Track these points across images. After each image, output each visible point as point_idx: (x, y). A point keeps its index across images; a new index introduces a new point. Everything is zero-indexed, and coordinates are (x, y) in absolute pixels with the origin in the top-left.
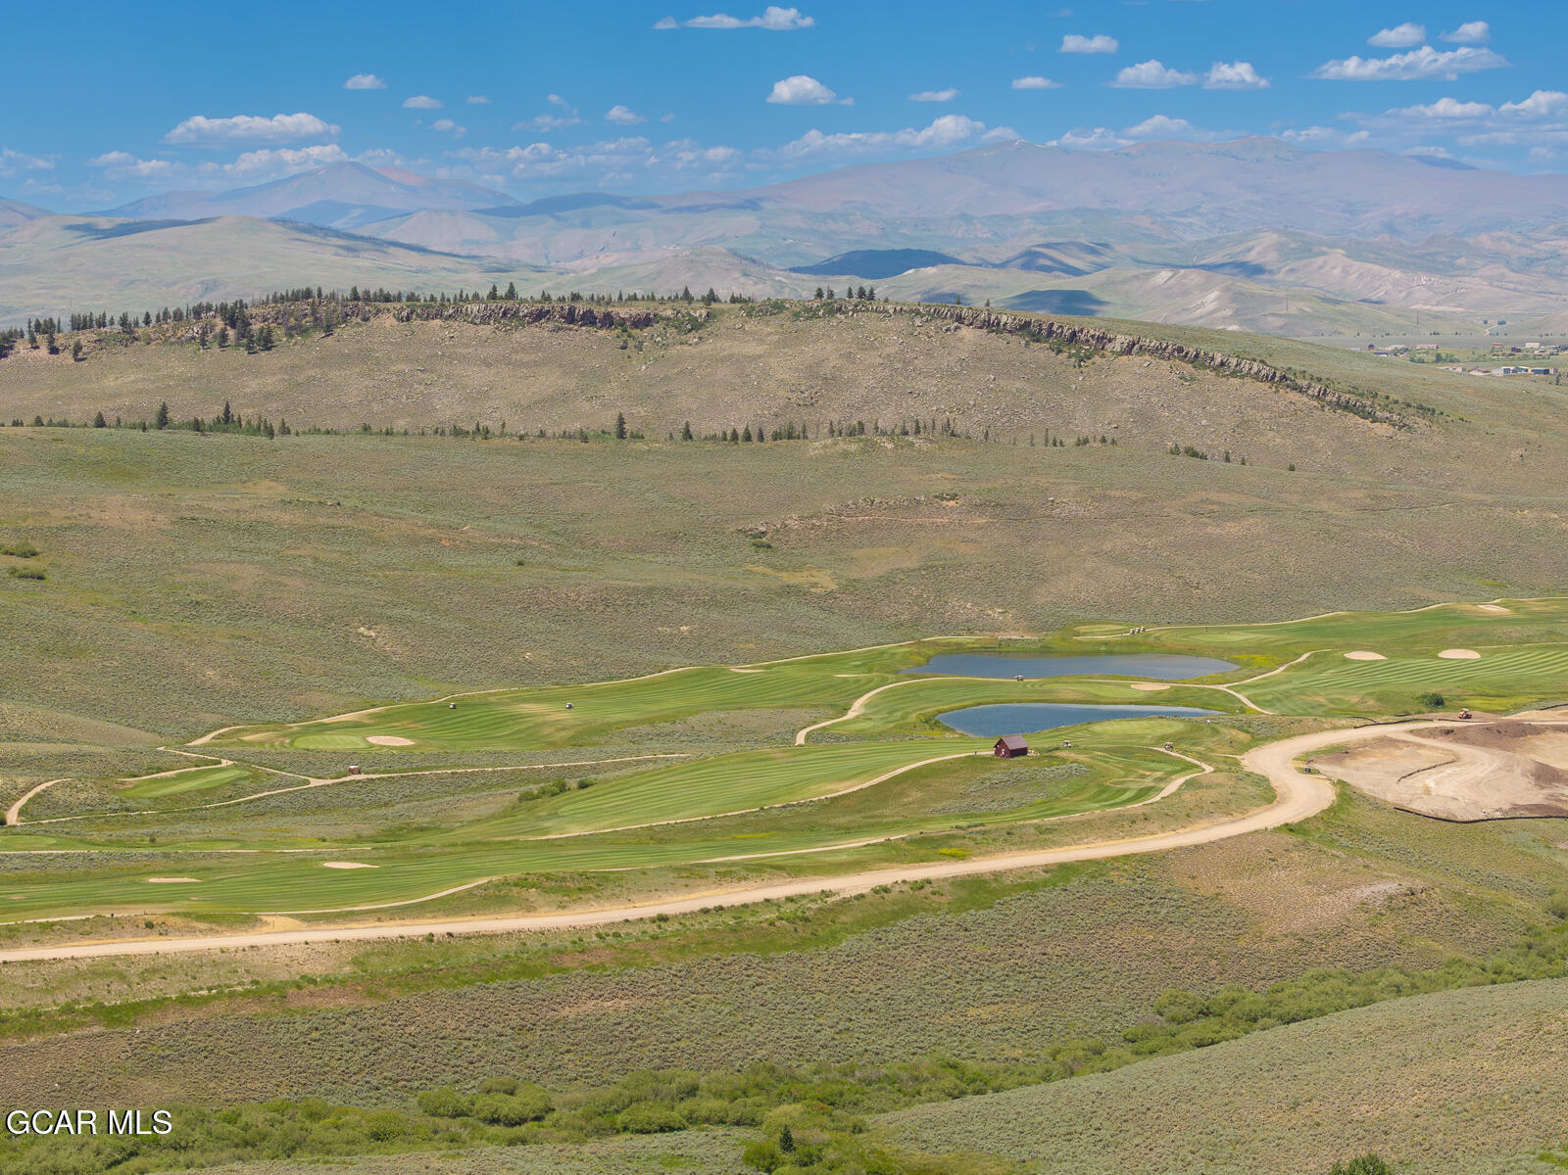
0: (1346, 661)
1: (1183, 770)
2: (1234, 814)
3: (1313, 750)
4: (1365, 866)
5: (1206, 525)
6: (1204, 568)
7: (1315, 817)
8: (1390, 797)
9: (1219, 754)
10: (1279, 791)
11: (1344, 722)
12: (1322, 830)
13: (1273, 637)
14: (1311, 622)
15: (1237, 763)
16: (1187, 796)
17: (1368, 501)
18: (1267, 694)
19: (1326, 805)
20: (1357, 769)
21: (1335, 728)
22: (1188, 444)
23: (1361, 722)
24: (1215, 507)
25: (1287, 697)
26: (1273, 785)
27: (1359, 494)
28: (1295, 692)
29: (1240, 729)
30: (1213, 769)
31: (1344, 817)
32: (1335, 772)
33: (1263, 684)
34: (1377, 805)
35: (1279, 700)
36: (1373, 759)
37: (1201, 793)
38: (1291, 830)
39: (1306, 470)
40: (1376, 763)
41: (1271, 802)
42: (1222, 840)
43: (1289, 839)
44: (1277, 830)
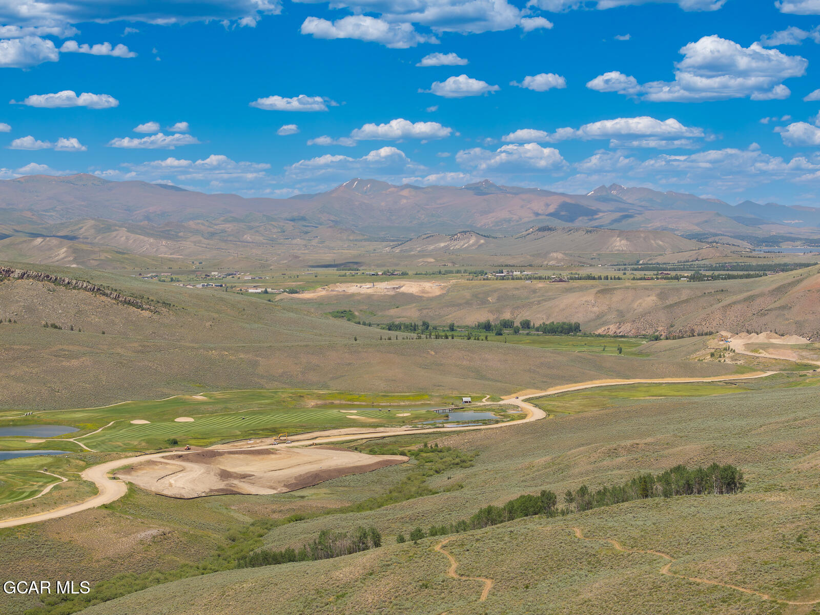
0: (132, 425)
1: (52, 481)
2: (78, 501)
3: (116, 468)
4: (142, 523)
5: (62, 361)
6: (61, 382)
7: (117, 500)
8: (153, 489)
9: (70, 472)
10: (100, 489)
11: (131, 454)
12: (121, 506)
13: (96, 415)
14: (114, 406)
15: (79, 476)
16: (55, 494)
17: (140, 348)
18: (94, 442)
19: (123, 494)
20: (138, 476)
21: (127, 457)
22: (52, 322)
23: (139, 454)
24: (67, 353)
25: (103, 443)
26: (97, 486)
27: (136, 345)
28: (107, 440)
29: (81, 459)
30: (67, 480)
31: (132, 499)
32: (127, 479)
33: (92, 437)
34: (147, 493)
35: (99, 445)
36: (145, 471)
37: (61, 492)
38: (106, 507)
39: (110, 334)
40: (147, 473)
41: (96, 494)
42: (72, 514)
43: (105, 511)
44: (99, 508)
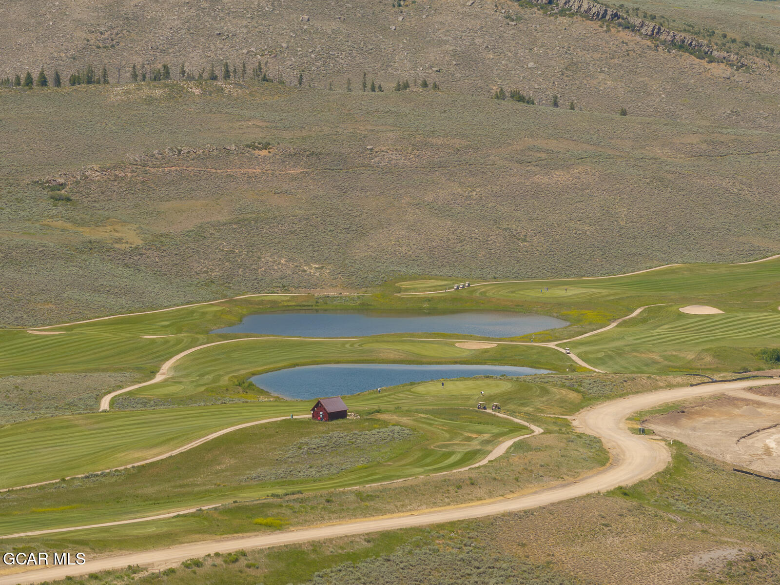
0: (681, 316)
1: (511, 431)
2: (566, 477)
3: (647, 409)
4: (704, 532)
5: (534, 174)
6: (531, 220)
7: (650, 480)
8: (728, 458)
9: (549, 415)
10: (613, 452)
11: (679, 379)
12: (658, 493)
13: (605, 292)
14: (644, 275)
15: (567, 424)
16: (515, 459)
17: (704, 147)
18: (598, 351)
19: (661, 467)
20: (694, 429)
21: (670, 386)
22: (514, 88)
23: (698, 379)
24: (543, 155)
25: (620, 355)
26: (607, 445)
27: (694, 139)
28: (627, 349)
29: (571, 388)
30: (542, 431)
31: (681, 479)
32: (671, 433)
33: (595, 341)
34: (715, 467)
35: (611, 357)
36: (711, 419)
37: (529, 455)
38: (625, 494)
39: (638, 115)
40: (714, 423)
41: (604, 465)
42: (553, 504)
43: (623, 503)
44: (610, 493)
